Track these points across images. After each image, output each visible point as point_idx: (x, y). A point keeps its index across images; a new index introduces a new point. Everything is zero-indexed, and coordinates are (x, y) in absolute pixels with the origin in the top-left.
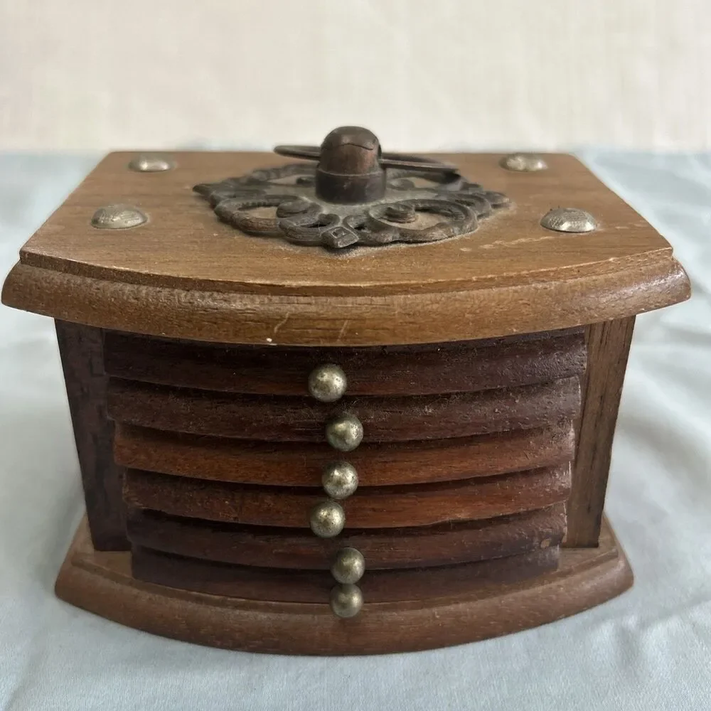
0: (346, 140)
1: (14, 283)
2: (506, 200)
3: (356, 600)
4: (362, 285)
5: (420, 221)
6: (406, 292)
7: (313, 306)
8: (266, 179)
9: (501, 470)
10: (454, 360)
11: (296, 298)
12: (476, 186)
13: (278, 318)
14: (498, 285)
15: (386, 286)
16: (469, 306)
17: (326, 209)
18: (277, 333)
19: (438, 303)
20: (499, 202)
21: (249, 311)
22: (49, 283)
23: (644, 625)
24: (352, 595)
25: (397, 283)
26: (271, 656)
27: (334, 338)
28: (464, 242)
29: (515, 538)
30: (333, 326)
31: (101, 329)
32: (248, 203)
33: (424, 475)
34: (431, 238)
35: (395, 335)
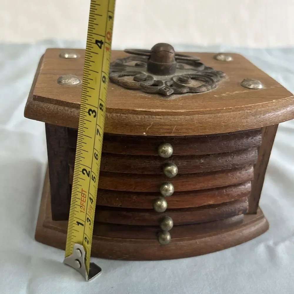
0: (162, 49)
1: (31, 109)
2: (224, 75)
3: (168, 237)
4: (182, 111)
5: (193, 83)
6: (199, 114)
7: (162, 120)
8: (121, 63)
9: (227, 184)
10: (213, 141)
11: (155, 116)
12: (210, 68)
13: (149, 124)
14: (233, 111)
15: (191, 111)
16: (223, 120)
17: (156, 78)
18: (148, 130)
19: (211, 118)
20: (222, 76)
21: (137, 122)
22: (48, 109)
23: (276, 244)
24: (167, 235)
25: (195, 110)
26: (132, 261)
27: (170, 133)
28: (214, 93)
29: (229, 211)
30: (170, 128)
31: (65, 127)
32: (121, 75)
33: (198, 187)
34: (201, 91)
35: (194, 131)
